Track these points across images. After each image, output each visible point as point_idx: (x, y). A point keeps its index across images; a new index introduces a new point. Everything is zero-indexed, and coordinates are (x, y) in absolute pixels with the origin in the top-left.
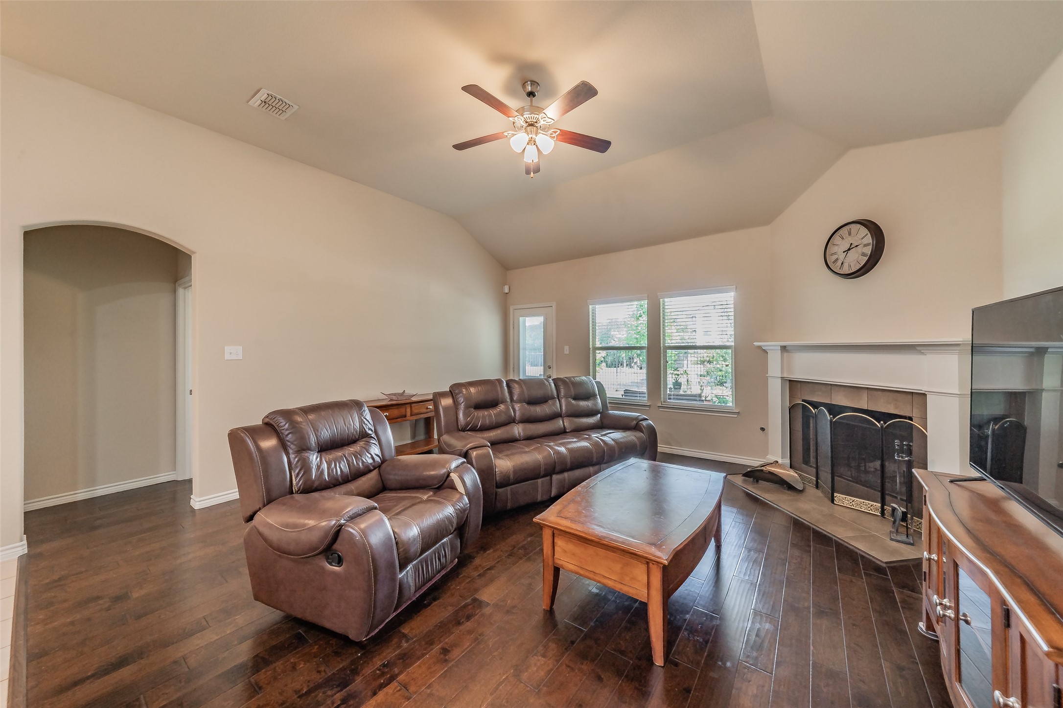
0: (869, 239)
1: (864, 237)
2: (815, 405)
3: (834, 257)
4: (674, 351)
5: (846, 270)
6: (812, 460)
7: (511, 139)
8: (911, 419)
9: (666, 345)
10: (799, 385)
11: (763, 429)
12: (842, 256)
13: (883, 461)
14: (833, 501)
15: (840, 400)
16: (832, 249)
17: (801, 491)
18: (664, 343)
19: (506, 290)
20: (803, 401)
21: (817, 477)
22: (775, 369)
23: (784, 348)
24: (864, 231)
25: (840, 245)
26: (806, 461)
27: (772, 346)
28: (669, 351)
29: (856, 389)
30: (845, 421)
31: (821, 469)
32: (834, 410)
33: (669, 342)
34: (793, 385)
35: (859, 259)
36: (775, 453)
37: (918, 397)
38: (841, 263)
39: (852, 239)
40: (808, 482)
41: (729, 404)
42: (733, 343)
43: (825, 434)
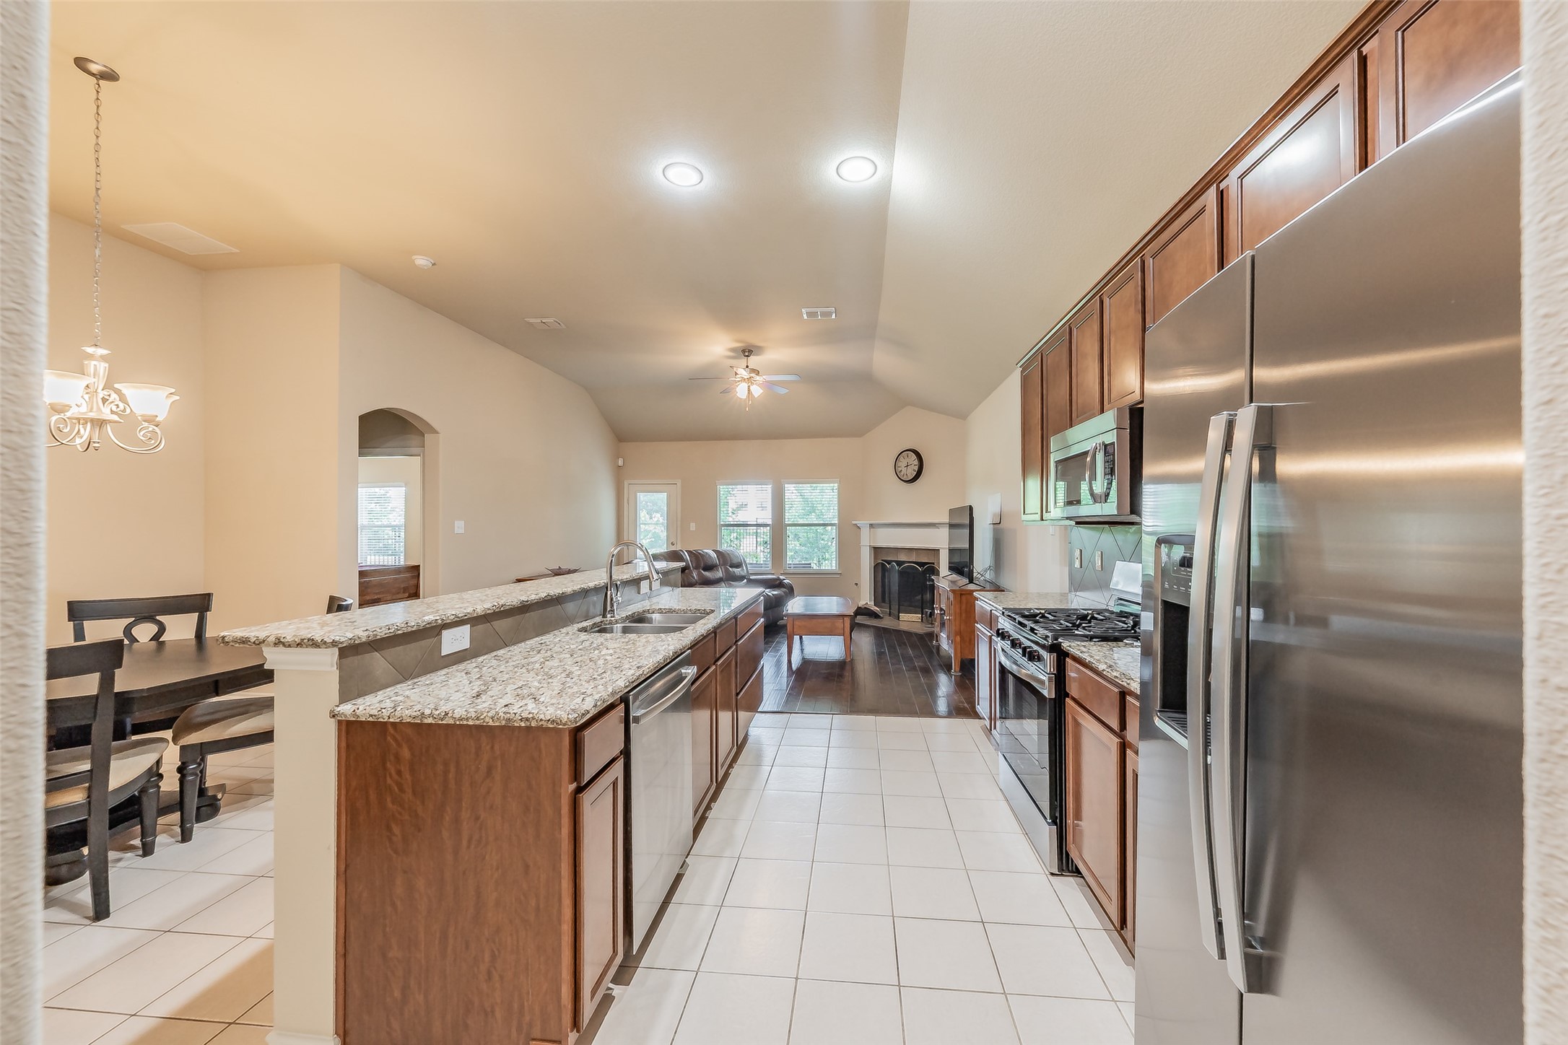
0: (916, 462)
1: (913, 459)
2: (889, 562)
3: (900, 469)
4: (791, 528)
5: (905, 478)
6: (887, 599)
7: (739, 387)
8: (934, 564)
10: (880, 551)
11: (856, 584)
12: (904, 469)
13: (922, 596)
14: (899, 618)
15: (902, 558)
16: (899, 464)
17: (882, 618)
18: (785, 521)
19: (620, 462)
20: (883, 561)
21: (890, 609)
22: (866, 541)
23: (871, 526)
24: (914, 456)
25: (902, 463)
26: (884, 601)
27: (864, 524)
28: (788, 528)
29: (910, 550)
30: (906, 570)
31: (892, 603)
32: (900, 563)
33: (788, 521)
34: (877, 550)
35: (911, 473)
36: (866, 598)
37: (936, 551)
38: (902, 473)
39: (907, 460)
40: (885, 613)
41: (834, 568)
42: (836, 522)
43: (895, 579)
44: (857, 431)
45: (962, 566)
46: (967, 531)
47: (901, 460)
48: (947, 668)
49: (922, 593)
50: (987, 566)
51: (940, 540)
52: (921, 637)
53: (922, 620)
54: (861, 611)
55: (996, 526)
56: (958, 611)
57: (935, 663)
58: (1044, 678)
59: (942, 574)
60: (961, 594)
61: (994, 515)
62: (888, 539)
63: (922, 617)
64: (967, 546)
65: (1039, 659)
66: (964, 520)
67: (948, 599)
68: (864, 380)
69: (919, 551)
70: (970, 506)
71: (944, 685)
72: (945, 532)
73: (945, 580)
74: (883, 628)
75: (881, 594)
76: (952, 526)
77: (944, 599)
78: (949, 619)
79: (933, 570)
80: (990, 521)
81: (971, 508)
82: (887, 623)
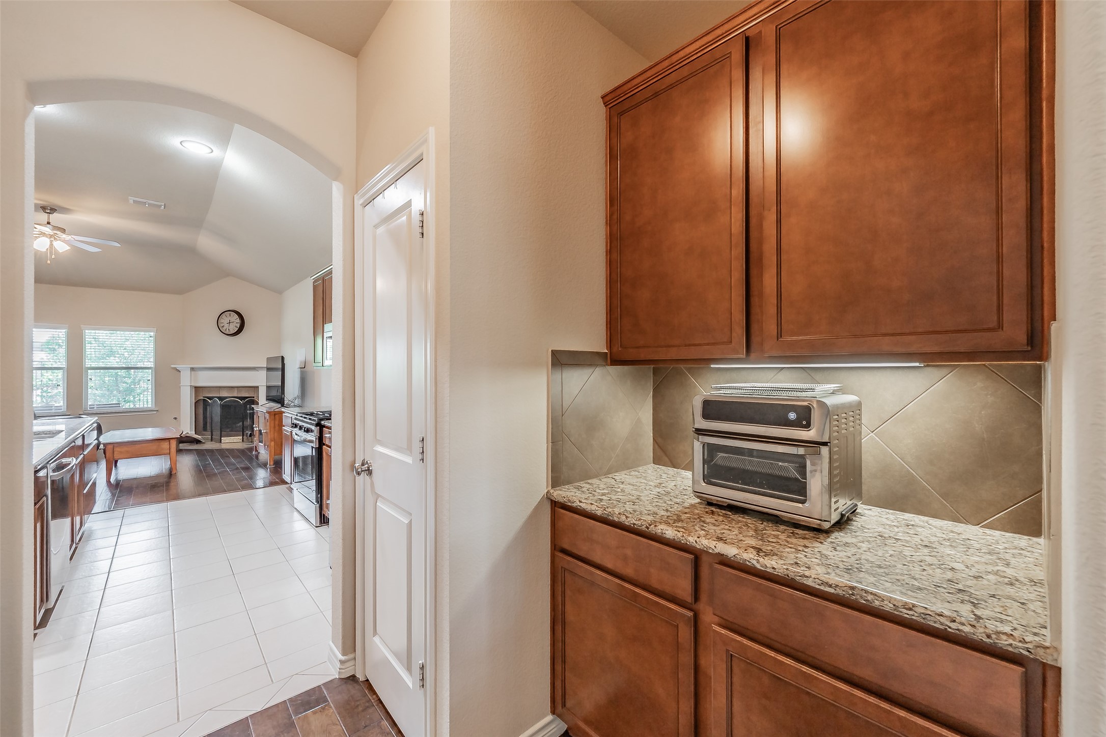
0: (238, 321)
1: (235, 318)
2: (210, 398)
3: (222, 325)
4: (92, 371)
5: (227, 332)
6: (208, 428)
7: (38, 240)
8: (254, 397)
9: (86, 366)
10: (201, 389)
11: (175, 418)
12: (226, 326)
13: (244, 421)
14: (221, 441)
15: (224, 394)
16: (221, 320)
17: (204, 442)
18: (85, 365)
20: (204, 397)
21: (212, 435)
22: (186, 382)
23: (192, 369)
24: (236, 316)
25: (224, 320)
26: (205, 429)
27: (184, 368)
28: (89, 371)
29: (232, 388)
30: (227, 404)
31: (214, 431)
32: (221, 399)
33: (88, 364)
34: (197, 389)
35: (234, 328)
36: (187, 428)
37: (256, 388)
38: (225, 328)
39: (230, 318)
40: (207, 439)
41: (150, 406)
42: (152, 366)
43: (216, 412)
44: (180, 290)
45: (277, 397)
46: (280, 373)
47: (223, 317)
48: (264, 465)
49: (243, 419)
50: (296, 396)
51: (260, 380)
52: (242, 452)
53: (243, 440)
54: (182, 440)
55: (302, 369)
56: (272, 425)
57: (254, 464)
58: (313, 439)
59: (261, 403)
60: (275, 414)
61: (301, 362)
62: (206, 380)
63: (243, 438)
64: (280, 384)
65: (312, 431)
66: (278, 366)
67: (265, 418)
68: (189, 252)
69: (240, 388)
70: (282, 357)
71: (262, 475)
72: (264, 373)
73: (263, 406)
74: (205, 449)
75: (203, 422)
76: (269, 369)
77: (262, 420)
78: (266, 432)
79: (253, 402)
80: (298, 366)
81: (283, 358)
82: (209, 445)
